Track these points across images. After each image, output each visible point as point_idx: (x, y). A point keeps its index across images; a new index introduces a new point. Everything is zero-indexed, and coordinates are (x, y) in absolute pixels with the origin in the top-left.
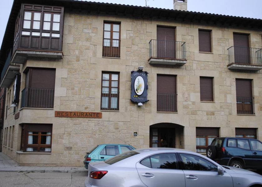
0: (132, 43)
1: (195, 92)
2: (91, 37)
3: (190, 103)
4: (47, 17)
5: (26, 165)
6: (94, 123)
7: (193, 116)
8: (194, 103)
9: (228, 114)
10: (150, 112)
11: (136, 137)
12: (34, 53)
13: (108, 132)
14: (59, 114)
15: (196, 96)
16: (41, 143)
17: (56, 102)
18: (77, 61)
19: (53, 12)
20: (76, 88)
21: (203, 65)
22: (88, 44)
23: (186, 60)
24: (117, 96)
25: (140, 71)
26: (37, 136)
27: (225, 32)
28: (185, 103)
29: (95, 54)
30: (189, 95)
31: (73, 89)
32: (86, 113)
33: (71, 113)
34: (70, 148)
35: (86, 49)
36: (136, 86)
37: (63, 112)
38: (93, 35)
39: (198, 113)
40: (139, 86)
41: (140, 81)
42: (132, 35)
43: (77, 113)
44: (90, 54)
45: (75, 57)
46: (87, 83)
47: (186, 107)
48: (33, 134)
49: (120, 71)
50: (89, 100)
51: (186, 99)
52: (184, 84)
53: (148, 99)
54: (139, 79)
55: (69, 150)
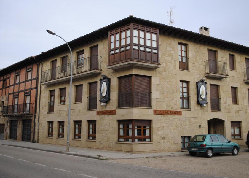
0: (195, 61)
1: (229, 97)
2: (172, 54)
3: (227, 105)
4: (148, 35)
5: (136, 152)
6: (177, 119)
7: (229, 113)
8: (229, 105)
9: (245, 112)
10: (207, 111)
11: (201, 129)
12: (143, 64)
13: (185, 126)
14: (156, 112)
15: (230, 100)
16: (144, 135)
17: (154, 103)
18: (164, 72)
19: (152, 33)
20: (165, 93)
21: (232, 79)
22: (170, 59)
23: (228, 76)
24: (188, 98)
25: (202, 81)
26: (141, 129)
27: (241, 57)
28: (225, 105)
29: (175, 66)
30: (226, 99)
31: (163, 93)
32: (173, 111)
33: (164, 111)
34: (164, 138)
35: (169, 63)
36: (201, 92)
37: (159, 111)
38: (173, 52)
39: (232, 111)
40: (203, 92)
41: (203, 89)
42: (195, 54)
43: (167, 111)
44: (172, 67)
45: (163, 69)
46: (172, 89)
47: (225, 108)
48: (137, 128)
49: (190, 81)
50: (173, 102)
51: (225, 102)
52: (224, 92)
53: (207, 102)
54: (202, 87)
55: (163, 140)
